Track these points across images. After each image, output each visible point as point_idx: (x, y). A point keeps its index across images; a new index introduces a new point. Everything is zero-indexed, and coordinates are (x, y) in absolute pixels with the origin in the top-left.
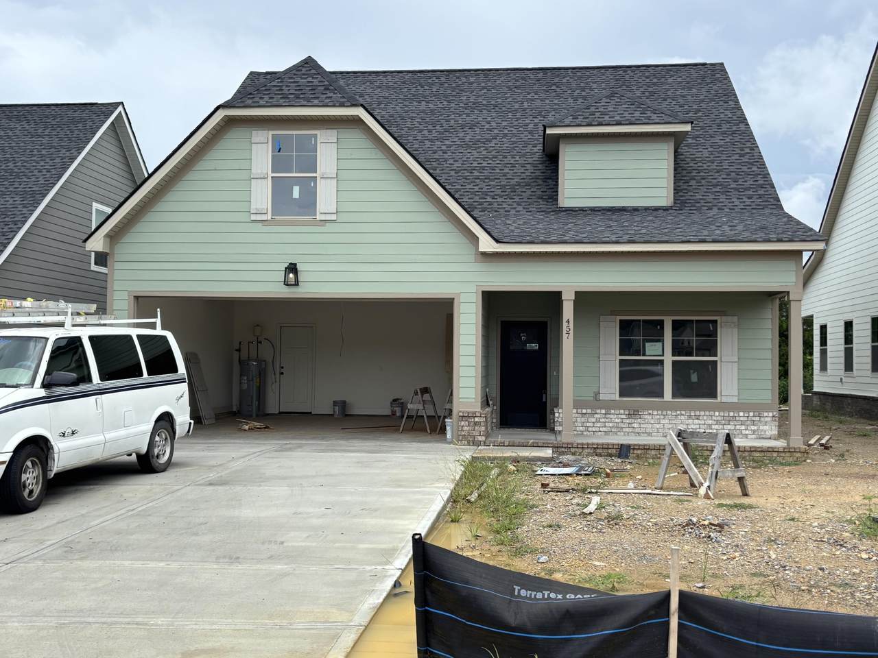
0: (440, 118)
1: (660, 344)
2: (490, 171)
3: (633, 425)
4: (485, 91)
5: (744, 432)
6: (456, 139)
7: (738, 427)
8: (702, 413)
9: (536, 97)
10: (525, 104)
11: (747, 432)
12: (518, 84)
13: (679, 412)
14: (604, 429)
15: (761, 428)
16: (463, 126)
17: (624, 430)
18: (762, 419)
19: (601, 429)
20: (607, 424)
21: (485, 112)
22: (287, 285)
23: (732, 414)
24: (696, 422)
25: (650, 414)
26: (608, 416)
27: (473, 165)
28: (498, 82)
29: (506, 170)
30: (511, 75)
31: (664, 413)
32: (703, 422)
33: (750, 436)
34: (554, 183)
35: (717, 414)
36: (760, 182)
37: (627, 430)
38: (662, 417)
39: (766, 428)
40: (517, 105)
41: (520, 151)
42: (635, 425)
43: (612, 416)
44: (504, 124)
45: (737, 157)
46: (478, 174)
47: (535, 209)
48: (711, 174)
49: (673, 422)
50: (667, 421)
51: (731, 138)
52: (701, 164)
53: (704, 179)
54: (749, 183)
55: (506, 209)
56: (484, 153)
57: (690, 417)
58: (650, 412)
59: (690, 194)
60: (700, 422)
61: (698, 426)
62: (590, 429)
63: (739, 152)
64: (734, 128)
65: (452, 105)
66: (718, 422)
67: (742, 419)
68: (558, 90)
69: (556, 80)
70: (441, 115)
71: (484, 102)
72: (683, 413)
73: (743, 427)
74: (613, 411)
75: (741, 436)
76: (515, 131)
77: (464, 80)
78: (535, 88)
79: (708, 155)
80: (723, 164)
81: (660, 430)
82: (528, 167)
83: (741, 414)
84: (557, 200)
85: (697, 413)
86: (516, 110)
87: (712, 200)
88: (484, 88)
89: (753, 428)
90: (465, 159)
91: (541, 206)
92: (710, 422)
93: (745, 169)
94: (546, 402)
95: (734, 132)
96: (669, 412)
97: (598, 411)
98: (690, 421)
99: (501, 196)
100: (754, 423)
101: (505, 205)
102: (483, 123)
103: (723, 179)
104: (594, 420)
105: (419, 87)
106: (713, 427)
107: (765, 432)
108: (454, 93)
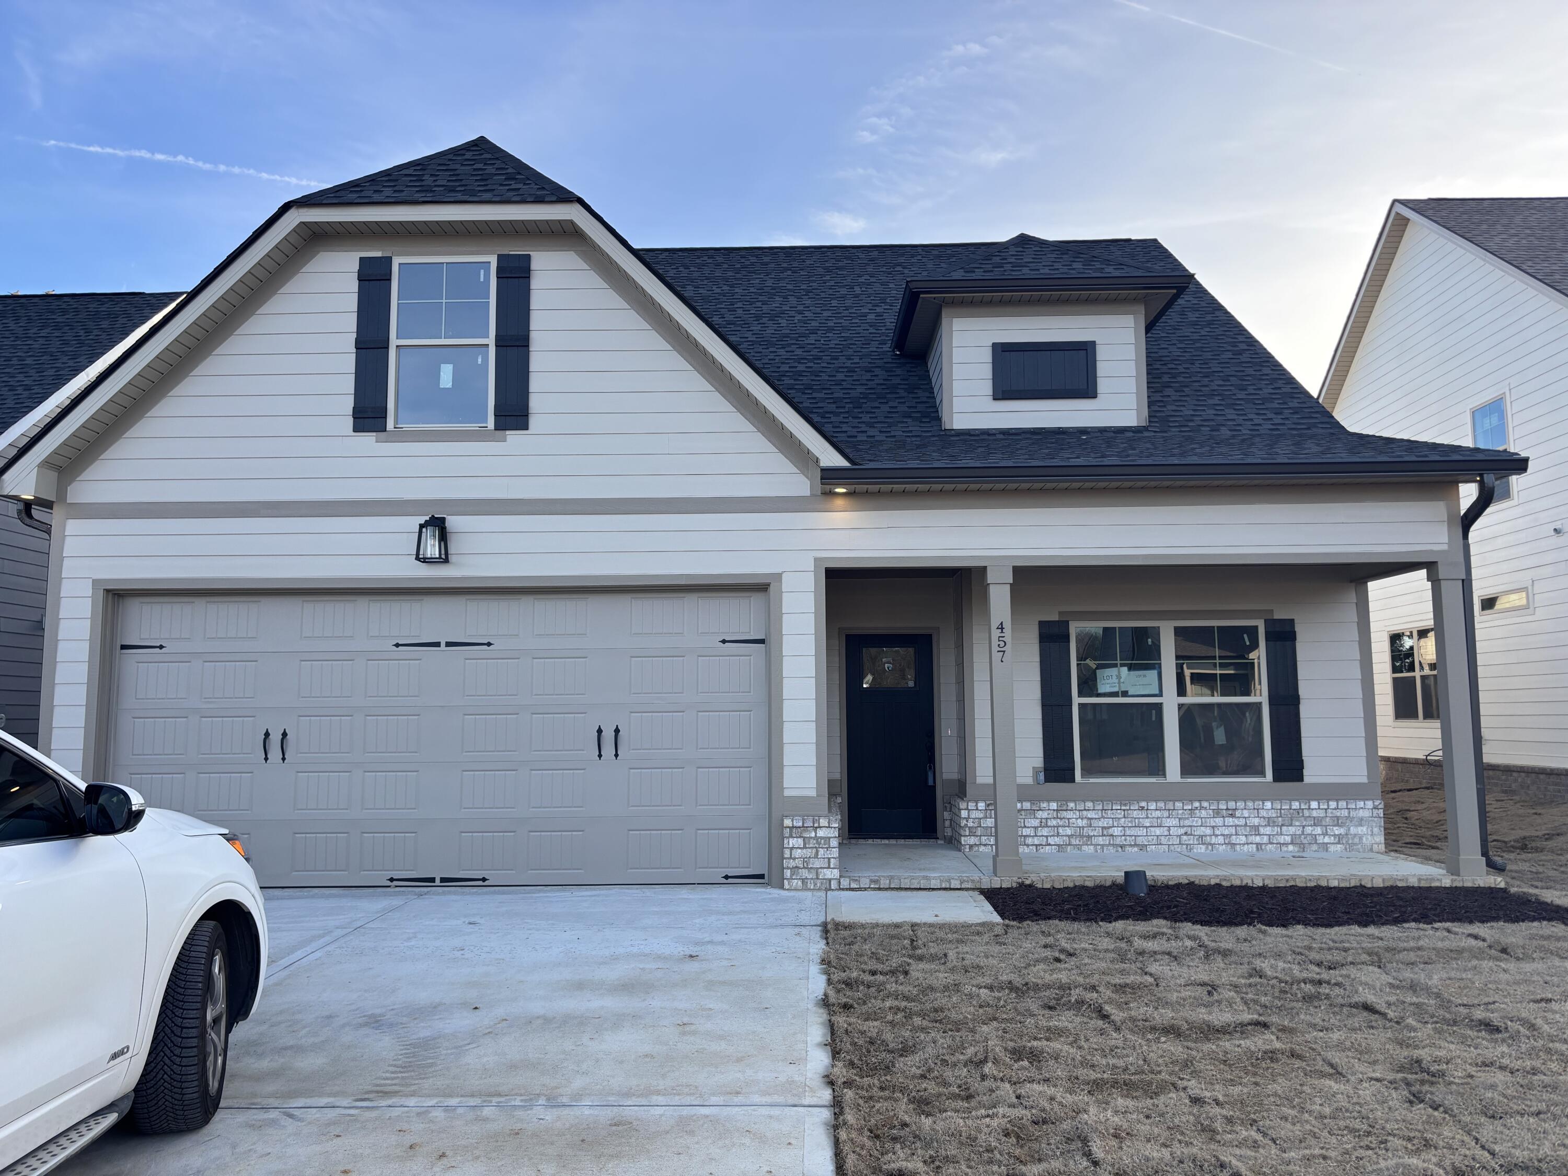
0: (718, 306)
1: (1153, 674)
2: (813, 378)
3: (1111, 831)
4: (789, 273)
5: (1320, 839)
6: (749, 334)
7: (1309, 830)
8: (1240, 804)
9: (873, 280)
10: (857, 290)
11: (1327, 840)
12: (840, 264)
13: (1197, 804)
14: (1057, 840)
15: (1353, 830)
16: (758, 318)
17: (1094, 841)
18: (1353, 813)
19: (1051, 841)
20: (1060, 830)
21: (791, 299)
22: (425, 560)
23: (1296, 805)
24: (1230, 821)
25: (1143, 808)
26: (1064, 814)
27: (781, 369)
28: (808, 262)
29: (840, 376)
30: (829, 254)
31: (1170, 805)
32: (1242, 822)
33: (1332, 848)
34: (927, 394)
35: (1268, 805)
36: (1284, 390)
37: (1101, 840)
38: (1166, 814)
39: (1362, 830)
40: (843, 291)
41: (859, 349)
42: (1117, 831)
43: (1069, 815)
44: (826, 314)
45: (1229, 355)
46: (792, 382)
47: (902, 433)
48: (1194, 379)
49: (1187, 823)
50: (1175, 822)
51: (1208, 329)
52: (1173, 366)
53: (1187, 386)
54: (1266, 391)
55: (849, 434)
56: (799, 352)
57: (1217, 813)
58: (1143, 804)
59: (1170, 407)
60: (1236, 822)
61: (1233, 830)
62: (1029, 841)
63: (1232, 348)
64: (1209, 317)
65: (737, 290)
66: (1270, 822)
67: (1315, 814)
68: (906, 271)
69: (902, 260)
70: (721, 303)
71: (790, 287)
72: (1205, 804)
73: (1318, 830)
74: (1072, 805)
75: (1315, 847)
76: (845, 323)
77: (753, 259)
78: (870, 269)
79: (1179, 354)
80: (1211, 365)
81: (1163, 838)
82: (877, 371)
83: (1314, 804)
84: (939, 419)
85: (1232, 805)
86: (843, 297)
87: (1212, 417)
88: (786, 269)
89: (1337, 831)
90: (767, 361)
91: (910, 429)
92: (1256, 821)
93: (1250, 371)
94: (934, 787)
95: (1210, 323)
96: (1179, 805)
97: (1044, 805)
98: (1219, 821)
99: (836, 414)
100: (1337, 822)
101: (845, 427)
102: (792, 314)
103: (1218, 385)
104: (1036, 823)
105: (681, 269)
106: (1262, 830)
107: (1361, 838)
108: (738, 276)
